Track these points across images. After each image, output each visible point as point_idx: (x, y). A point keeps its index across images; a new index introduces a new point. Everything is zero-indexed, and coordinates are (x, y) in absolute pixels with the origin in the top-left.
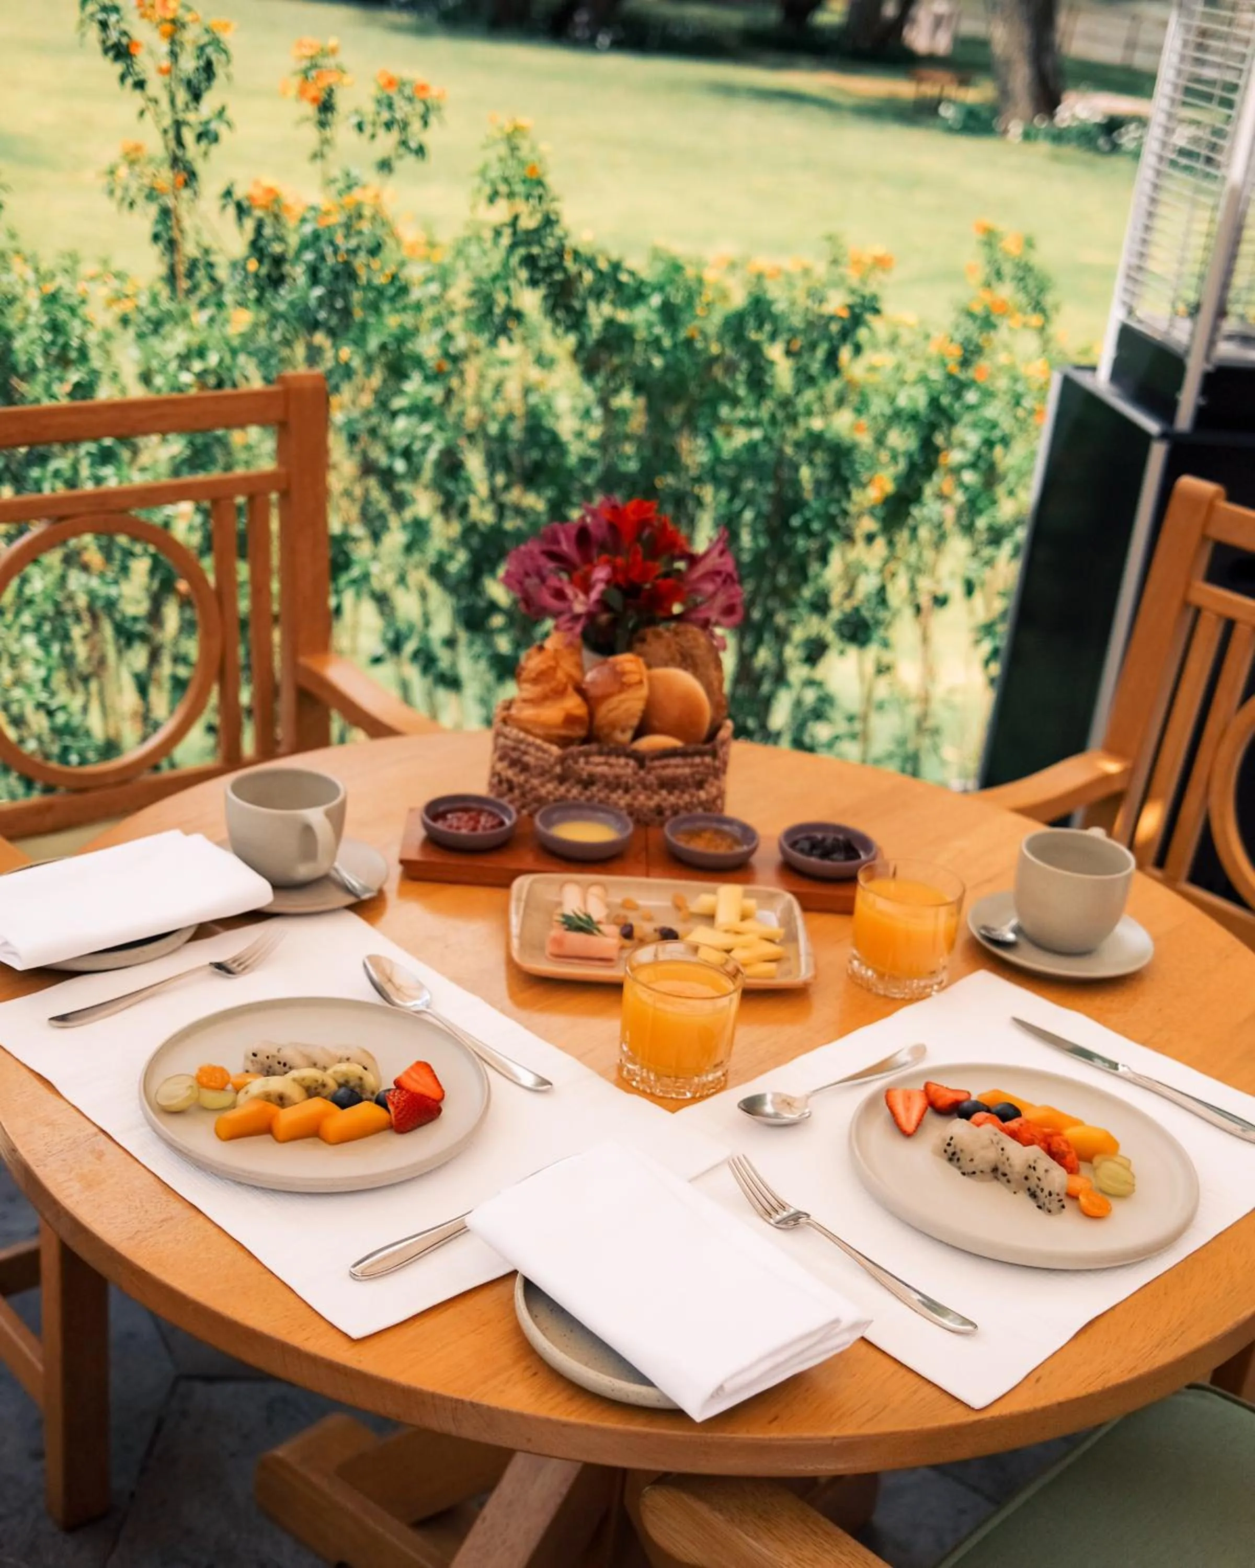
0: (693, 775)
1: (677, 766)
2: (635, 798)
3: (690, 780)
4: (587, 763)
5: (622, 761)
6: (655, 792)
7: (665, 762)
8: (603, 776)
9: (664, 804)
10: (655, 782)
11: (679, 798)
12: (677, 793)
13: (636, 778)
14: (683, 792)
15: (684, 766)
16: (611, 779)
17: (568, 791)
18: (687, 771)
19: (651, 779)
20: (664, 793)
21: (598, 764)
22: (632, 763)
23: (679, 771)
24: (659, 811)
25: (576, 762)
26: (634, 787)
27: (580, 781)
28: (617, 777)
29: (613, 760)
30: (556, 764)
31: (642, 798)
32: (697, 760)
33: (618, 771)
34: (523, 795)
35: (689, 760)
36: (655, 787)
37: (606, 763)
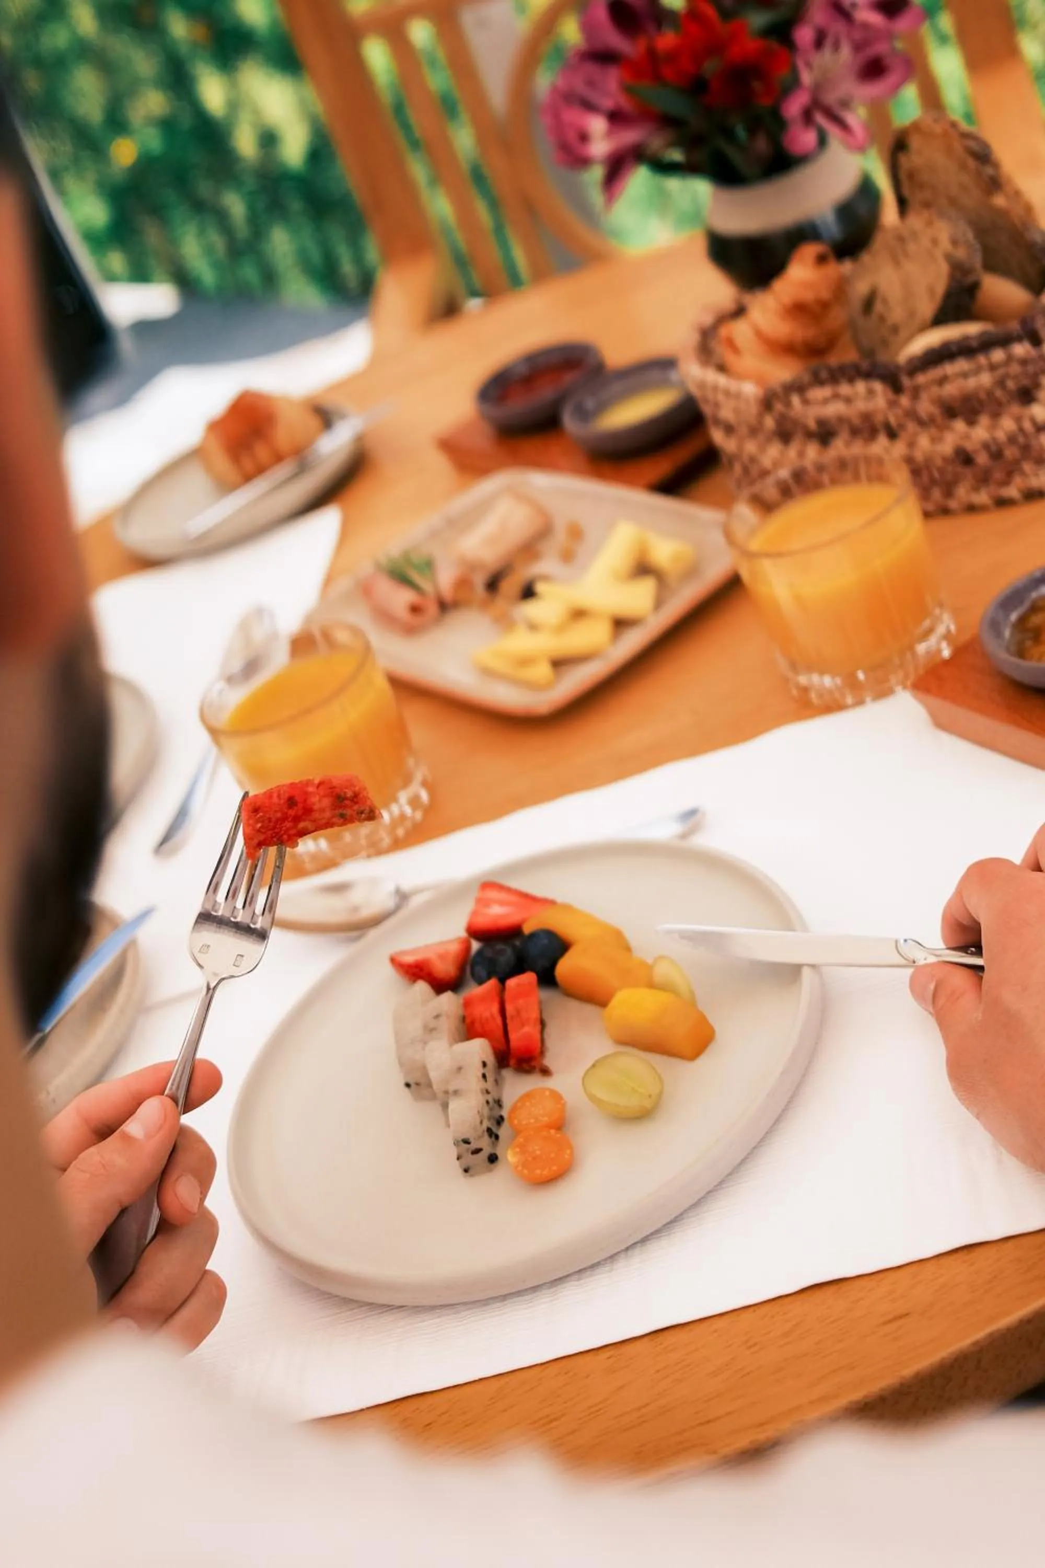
0: (1001, 383)
1: (965, 375)
2: (911, 444)
3: (999, 393)
4: (806, 402)
5: (861, 387)
6: (942, 428)
7: (935, 373)
8: (841, 420)
9: (969, 446)
10: (935, 411)
11: (993, 427)
12: (984, 420)
13: (899, 412)
14: (996, 415)
15: (978, 371)
16: (856, 421)
17: (801, 454)
18: (986, 379)
19: (925, 407)
20: (959, 425)
21: (826, 401)
22: (878, 386)
23: (971, 383)
24: (964, 458)
25: (788, 404)
26: (902, 426)
27: (809, 435)
28: (867, 417)
29: (845, 389)
30: (760, 416)
31: (924, 442)
32: (998, 355)
33: (861, 405)
34: (746, 470)
35: (982, 359)
36: (939, 419)
37: (836, 396)
